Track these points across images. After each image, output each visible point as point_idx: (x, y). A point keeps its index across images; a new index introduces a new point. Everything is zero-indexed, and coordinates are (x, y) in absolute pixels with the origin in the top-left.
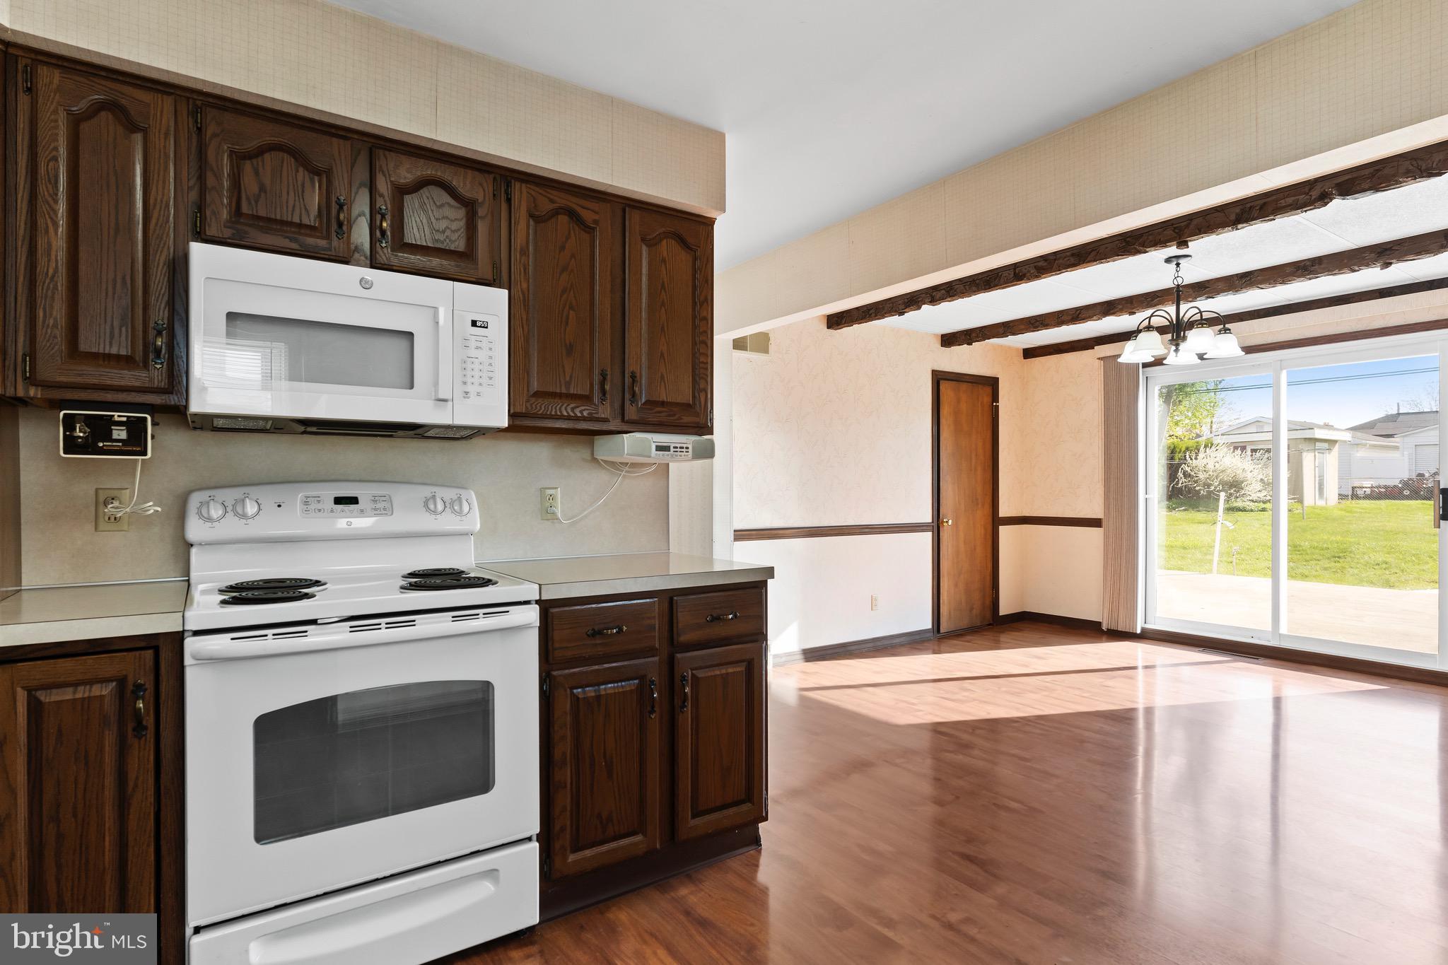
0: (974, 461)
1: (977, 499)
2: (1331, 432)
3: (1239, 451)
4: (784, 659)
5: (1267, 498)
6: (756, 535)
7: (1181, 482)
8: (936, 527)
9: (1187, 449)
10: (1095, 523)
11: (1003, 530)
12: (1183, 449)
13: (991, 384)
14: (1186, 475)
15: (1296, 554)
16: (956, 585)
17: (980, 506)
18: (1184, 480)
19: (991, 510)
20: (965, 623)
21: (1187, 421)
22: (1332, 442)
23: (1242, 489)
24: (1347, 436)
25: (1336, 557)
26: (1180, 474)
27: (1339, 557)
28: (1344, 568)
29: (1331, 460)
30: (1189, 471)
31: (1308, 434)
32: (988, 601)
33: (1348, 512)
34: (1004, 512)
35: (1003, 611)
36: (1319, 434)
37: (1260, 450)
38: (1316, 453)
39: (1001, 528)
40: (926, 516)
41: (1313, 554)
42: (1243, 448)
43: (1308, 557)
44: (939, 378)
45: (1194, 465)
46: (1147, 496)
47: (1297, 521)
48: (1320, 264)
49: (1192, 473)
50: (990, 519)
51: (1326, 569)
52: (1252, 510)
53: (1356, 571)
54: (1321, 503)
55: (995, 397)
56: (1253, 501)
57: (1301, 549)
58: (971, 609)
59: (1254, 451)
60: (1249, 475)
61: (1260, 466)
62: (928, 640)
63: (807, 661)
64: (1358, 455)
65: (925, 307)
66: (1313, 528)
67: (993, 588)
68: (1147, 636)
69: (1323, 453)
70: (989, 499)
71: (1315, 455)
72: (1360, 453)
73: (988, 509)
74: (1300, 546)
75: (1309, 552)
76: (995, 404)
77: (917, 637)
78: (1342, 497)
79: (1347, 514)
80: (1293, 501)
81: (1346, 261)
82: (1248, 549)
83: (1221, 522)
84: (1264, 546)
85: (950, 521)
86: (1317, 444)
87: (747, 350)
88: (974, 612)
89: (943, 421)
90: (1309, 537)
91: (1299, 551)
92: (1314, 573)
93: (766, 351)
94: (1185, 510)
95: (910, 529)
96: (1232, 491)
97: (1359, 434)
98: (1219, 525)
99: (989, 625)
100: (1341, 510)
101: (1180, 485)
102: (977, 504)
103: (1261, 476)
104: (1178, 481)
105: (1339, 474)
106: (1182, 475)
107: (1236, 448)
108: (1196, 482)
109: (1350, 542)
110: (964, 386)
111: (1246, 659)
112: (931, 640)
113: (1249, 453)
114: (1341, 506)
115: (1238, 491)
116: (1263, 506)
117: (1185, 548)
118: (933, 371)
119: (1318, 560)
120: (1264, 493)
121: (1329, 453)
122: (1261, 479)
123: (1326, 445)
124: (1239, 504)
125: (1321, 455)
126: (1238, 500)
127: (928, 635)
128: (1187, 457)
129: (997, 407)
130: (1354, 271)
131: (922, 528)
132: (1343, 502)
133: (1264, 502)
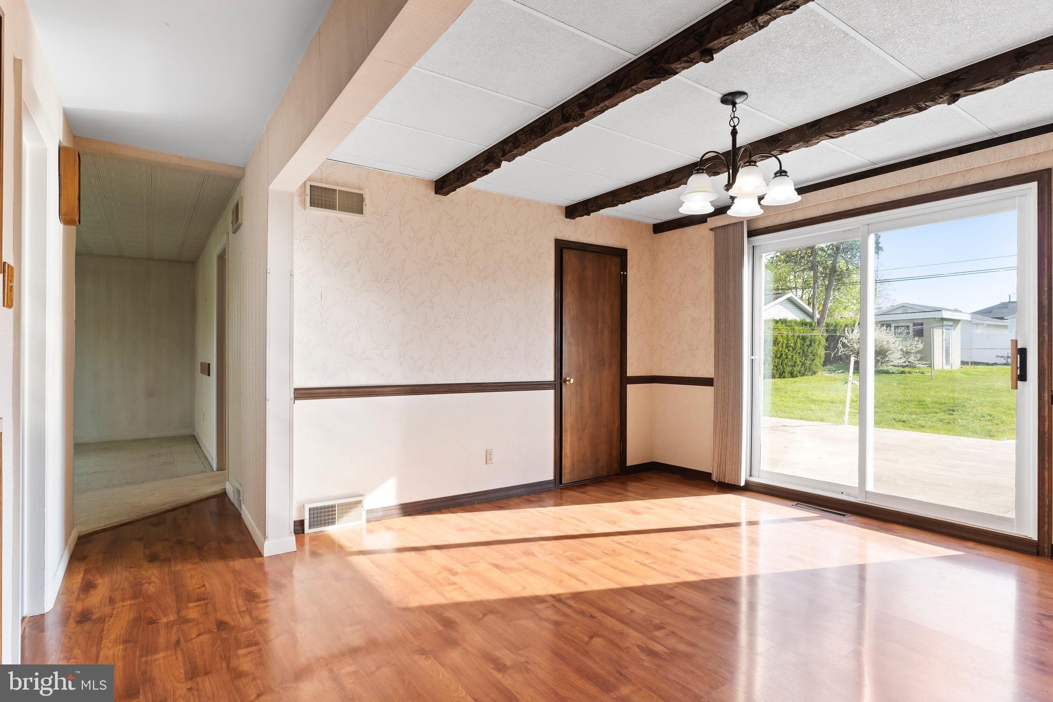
0: (600, 325)
1: (604, 360)
2: (958, 314)
3: (885, 328)
4: (380, 514)
5: (906, 364)
6: (347, 393)
7: (840, 351)
8: (558, 384)
9: (846, 326)
10: (708, 382)
11: (630, 387)
12: (843, 326)
13: (620, 255)
14: (844, 345)
15: (919, 408)
16: (580, 439)
17: (607, 366)
18: (842, 349)
19: (619, 370)
20: (590, 474)
21: (853, 307)
22: (956, 321)
23: (887, 356)
24: (968, 318)
25: (950, 410)
26: (840, 345)
27: (953, 411)
28: (955, 419)
29: (956, 335)
30: (846, 342)
31: (937, 315)
32: (615, 453)
33: (967, 374)
34: (631, 372)
35: (630, 462)
36: (946, 315)
37: (901, 327)
38: (944, 330)
39: (629, 386)
40: (550, 376)
41: (933, 408)
42: (889, 326)
43: (928, 411)
44: (562, 247)
45: (850, 338)
46: (752, 357)
47: (926, 382)
48: (886, 104)
49: (849, 345)
50: (618, 378)
51: (941, 420)
52: (893, 373)
53: (965, 422)
54: (947, 368)
55: (624, 266)
56: (894, 366)
57: (924, 403)
58: (597, 461)
59: (896, 327)
60: (892, 346)
61: (901, 339)
62: (549, 490)
63: (405, 515)
64: (978, 332)
65: (504, 164)
66: (936, 387)
67: (620, 442)
68: (750, 489)
69: (949, 329)
70: (616, 360)
71: (943, 331)
72: (979, 331)
73: (615, 369)
74: (924, 401)
75: (930, 406)
76: (622, 273)
77: (538, 488)
78: (964, 363)
79: (966, 376)
80: (925, 366)
81: (911, 98)
82: (882, 403)
83: (851, 381)
84: (896, 401)
85: (572, 380)
86: (945, 323)
87: (335, 209)
88: (600, 463)
89: (566, 287)
90: (932, 394)
91: (922, 405)
92: (930, 424)
93: (360, 211)
94: (842, 372)
95: (530, 387)
96: (879, 358)
97: (979, 316)
98: (850, 384)
99: (618, 474)
100: (962, 373)
101: (840, 354)
102: (604, 365)
103: (901, 347)
104: (838, 350)
105: (961, 346)
106: (840, 346)
107: (883, 325)
108: (851, 351)
109: (964, 398)
110: (589, 256)
111: (833, 515)
112: (552, 490)
113: (893, 329)
114: (963, 370)
115: (884, 358)
116: (903, 369)
117: (833, 402)
118: (556, 240)
119: (936, 413)
120: (903, 360)
121: (954, 330)
122: (902, 349)
123: (951, 323)
124: (885, 368)
125: (947, 331)
126: (884, 365)
127: (551, 485)
128: (846, 331)
129: (625, 277)
130: (921, 109)
131: (543, 386)
132: (965, 367)
133: (903, 367)
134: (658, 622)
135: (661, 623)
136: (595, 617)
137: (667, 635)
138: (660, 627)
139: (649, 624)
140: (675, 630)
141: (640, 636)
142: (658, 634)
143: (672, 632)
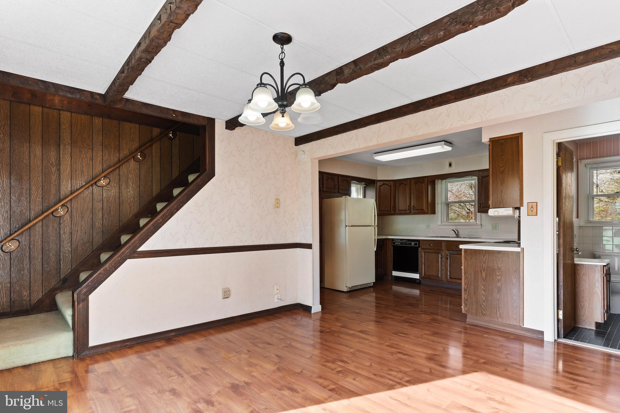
134: (340, 375)
135: (338, 374)
136: (373, 375)
137: (335, 369)
138: (339, 372)
139: (344, 373)
140: (332, 371)
141: (348, 368)
142: (340, 369)
143: (333, 370)
